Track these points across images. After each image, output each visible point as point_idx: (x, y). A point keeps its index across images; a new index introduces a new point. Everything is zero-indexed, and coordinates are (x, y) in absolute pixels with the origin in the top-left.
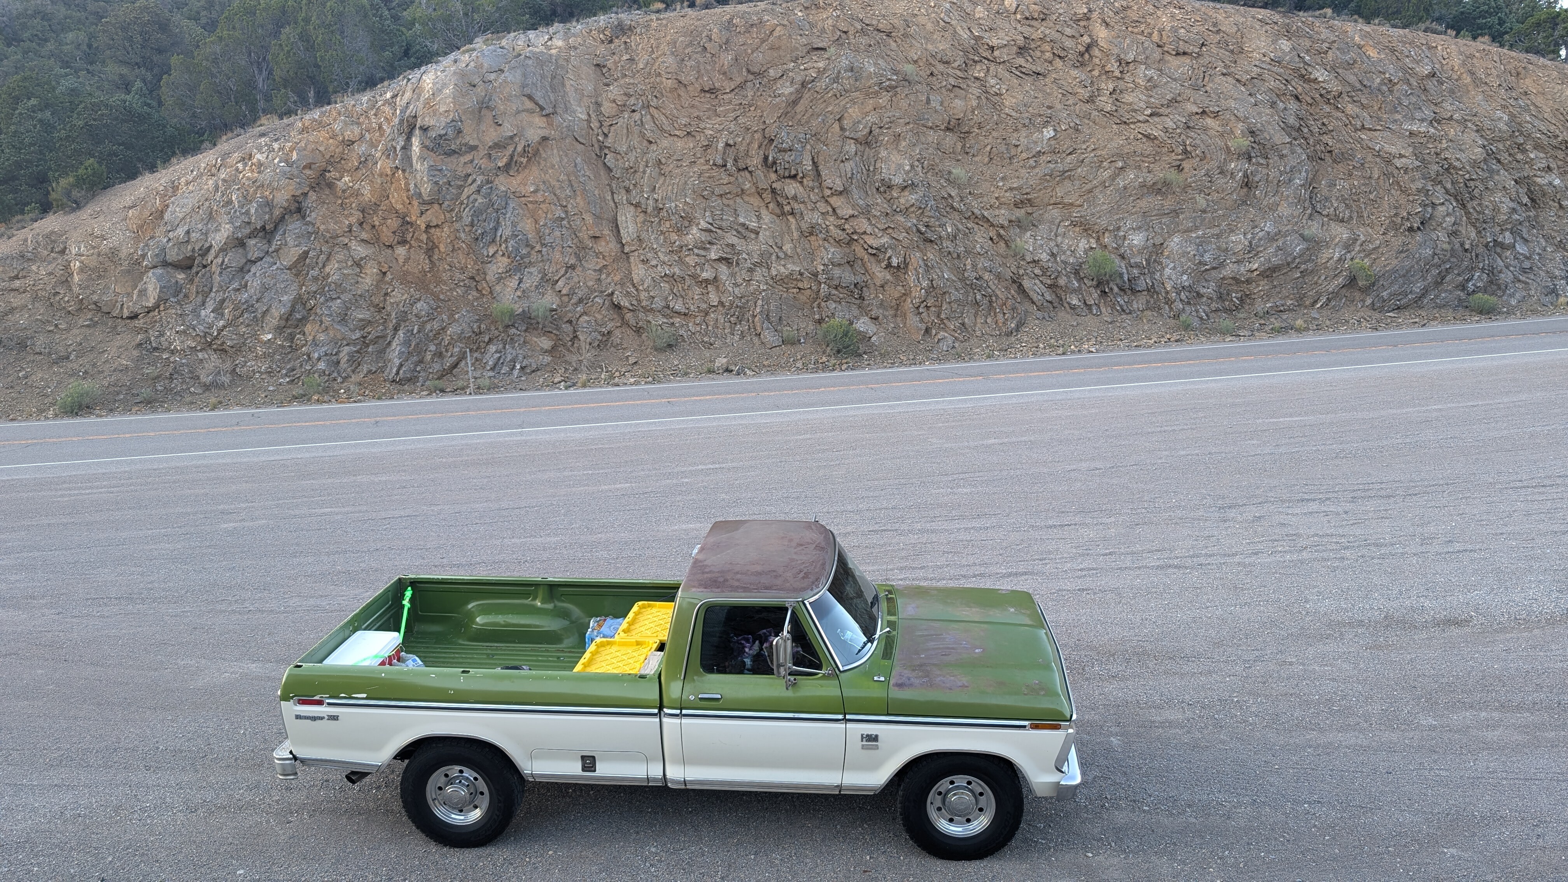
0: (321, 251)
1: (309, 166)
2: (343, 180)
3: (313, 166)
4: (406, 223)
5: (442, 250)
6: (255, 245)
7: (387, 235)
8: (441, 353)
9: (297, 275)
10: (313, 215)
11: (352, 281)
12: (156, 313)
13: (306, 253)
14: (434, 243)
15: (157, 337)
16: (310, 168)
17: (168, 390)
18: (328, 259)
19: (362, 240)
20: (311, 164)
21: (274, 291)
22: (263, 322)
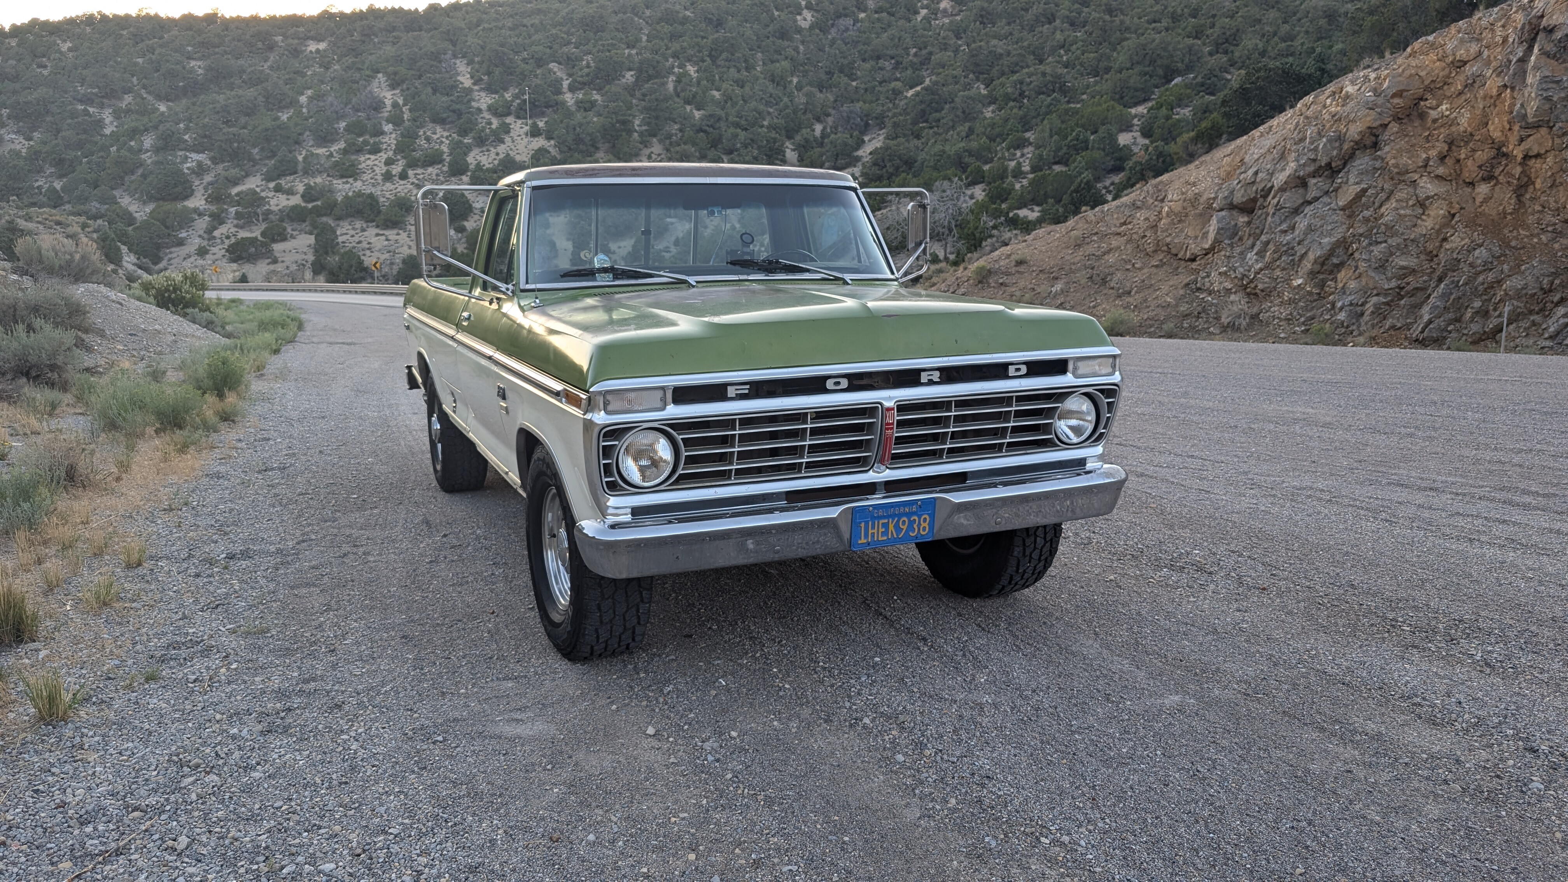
0: (1382, 189)
1: (1399, 94)
2: (1439, 109)
3: (1405, 94)
4: (1500, 154)
5: (1538, 186)
6: (1315, 184)
7: (1471, 170)
8: (1487, 312)
9: (1349, 217)
10: (1387, 148)
11: (1408, 223)
12: (1210, 255)
13: (1364, 191)
14: (1530, 178)
15: (1203, 278)
16: (1401, 96)
17: (1192, 328)
18: (1388, 198)
19: (1437, 177)
20: (1402, 91)
21: (1319, 233)
22: (1298, 267)
